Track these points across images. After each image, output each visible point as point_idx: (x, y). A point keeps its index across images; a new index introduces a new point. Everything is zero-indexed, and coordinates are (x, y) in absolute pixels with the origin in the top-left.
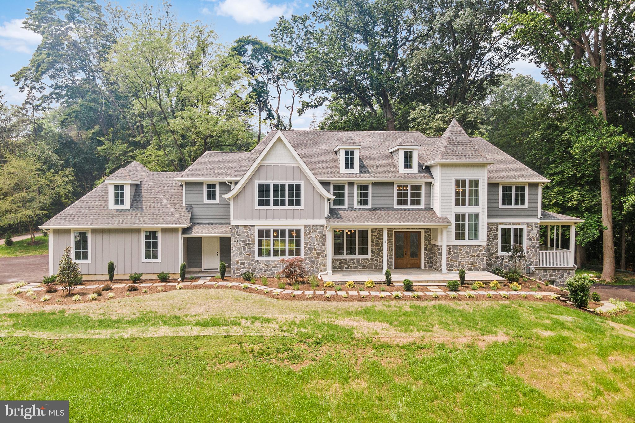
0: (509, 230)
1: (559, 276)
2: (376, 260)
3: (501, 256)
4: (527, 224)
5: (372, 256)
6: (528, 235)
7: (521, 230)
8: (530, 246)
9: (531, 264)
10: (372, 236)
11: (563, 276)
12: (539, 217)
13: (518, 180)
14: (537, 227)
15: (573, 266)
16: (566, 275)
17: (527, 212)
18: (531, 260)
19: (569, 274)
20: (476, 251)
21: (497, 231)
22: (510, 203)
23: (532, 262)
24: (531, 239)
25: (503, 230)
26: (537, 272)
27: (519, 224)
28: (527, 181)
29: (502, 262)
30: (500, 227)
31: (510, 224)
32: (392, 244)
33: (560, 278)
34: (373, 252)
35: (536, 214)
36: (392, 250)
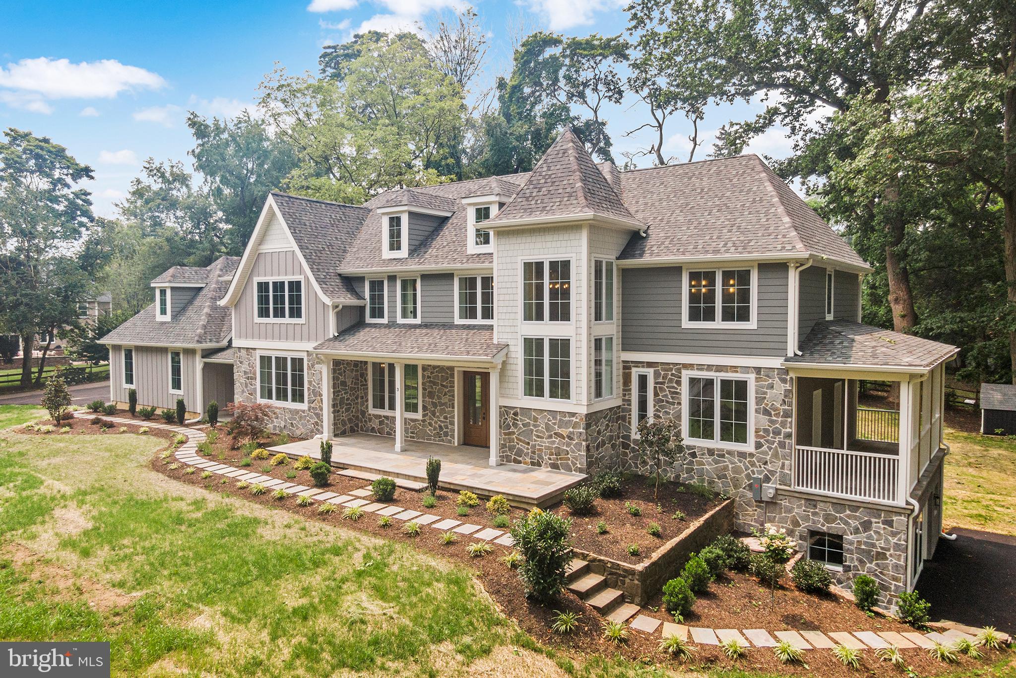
0: (710, 383)
1: (854, 523)
2: (430, 424)
3: (689, 447)
4: (758, 370)
5: (424, 416)
6: (759, 400)
7: (742, 386)
8: (766, 431)
9: (767, 479)
10: (423, 376)
11: (867, 526)
12: (790, 354)
13: (727, 256)
14: (784, 381)
15: (903, 505)
16: (878, 525)
17: (755, 338)
18: (769, 467)
19: (890, 523)
20: (566, 424)
21: (679, 383)
22: (709, 315)
23: (773, 473)
24: (766, 412)
25: (693, 381)
26: (785, 503)
27: (734, 369)
28: (756, 255)
29: (691, 463)
30: (686, 375)
31: (709, 367)
32: (453, 396)
33: (856, 531)
34: (425, 408)
35: (781, 346)
36: (453, 407)
